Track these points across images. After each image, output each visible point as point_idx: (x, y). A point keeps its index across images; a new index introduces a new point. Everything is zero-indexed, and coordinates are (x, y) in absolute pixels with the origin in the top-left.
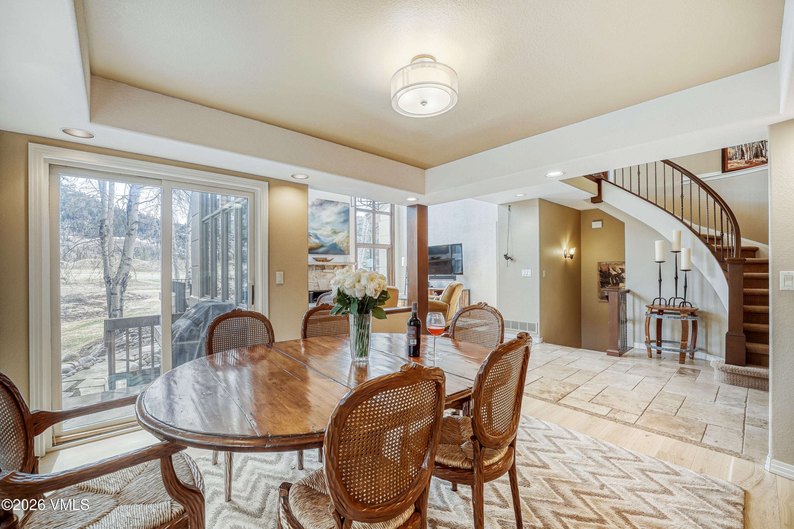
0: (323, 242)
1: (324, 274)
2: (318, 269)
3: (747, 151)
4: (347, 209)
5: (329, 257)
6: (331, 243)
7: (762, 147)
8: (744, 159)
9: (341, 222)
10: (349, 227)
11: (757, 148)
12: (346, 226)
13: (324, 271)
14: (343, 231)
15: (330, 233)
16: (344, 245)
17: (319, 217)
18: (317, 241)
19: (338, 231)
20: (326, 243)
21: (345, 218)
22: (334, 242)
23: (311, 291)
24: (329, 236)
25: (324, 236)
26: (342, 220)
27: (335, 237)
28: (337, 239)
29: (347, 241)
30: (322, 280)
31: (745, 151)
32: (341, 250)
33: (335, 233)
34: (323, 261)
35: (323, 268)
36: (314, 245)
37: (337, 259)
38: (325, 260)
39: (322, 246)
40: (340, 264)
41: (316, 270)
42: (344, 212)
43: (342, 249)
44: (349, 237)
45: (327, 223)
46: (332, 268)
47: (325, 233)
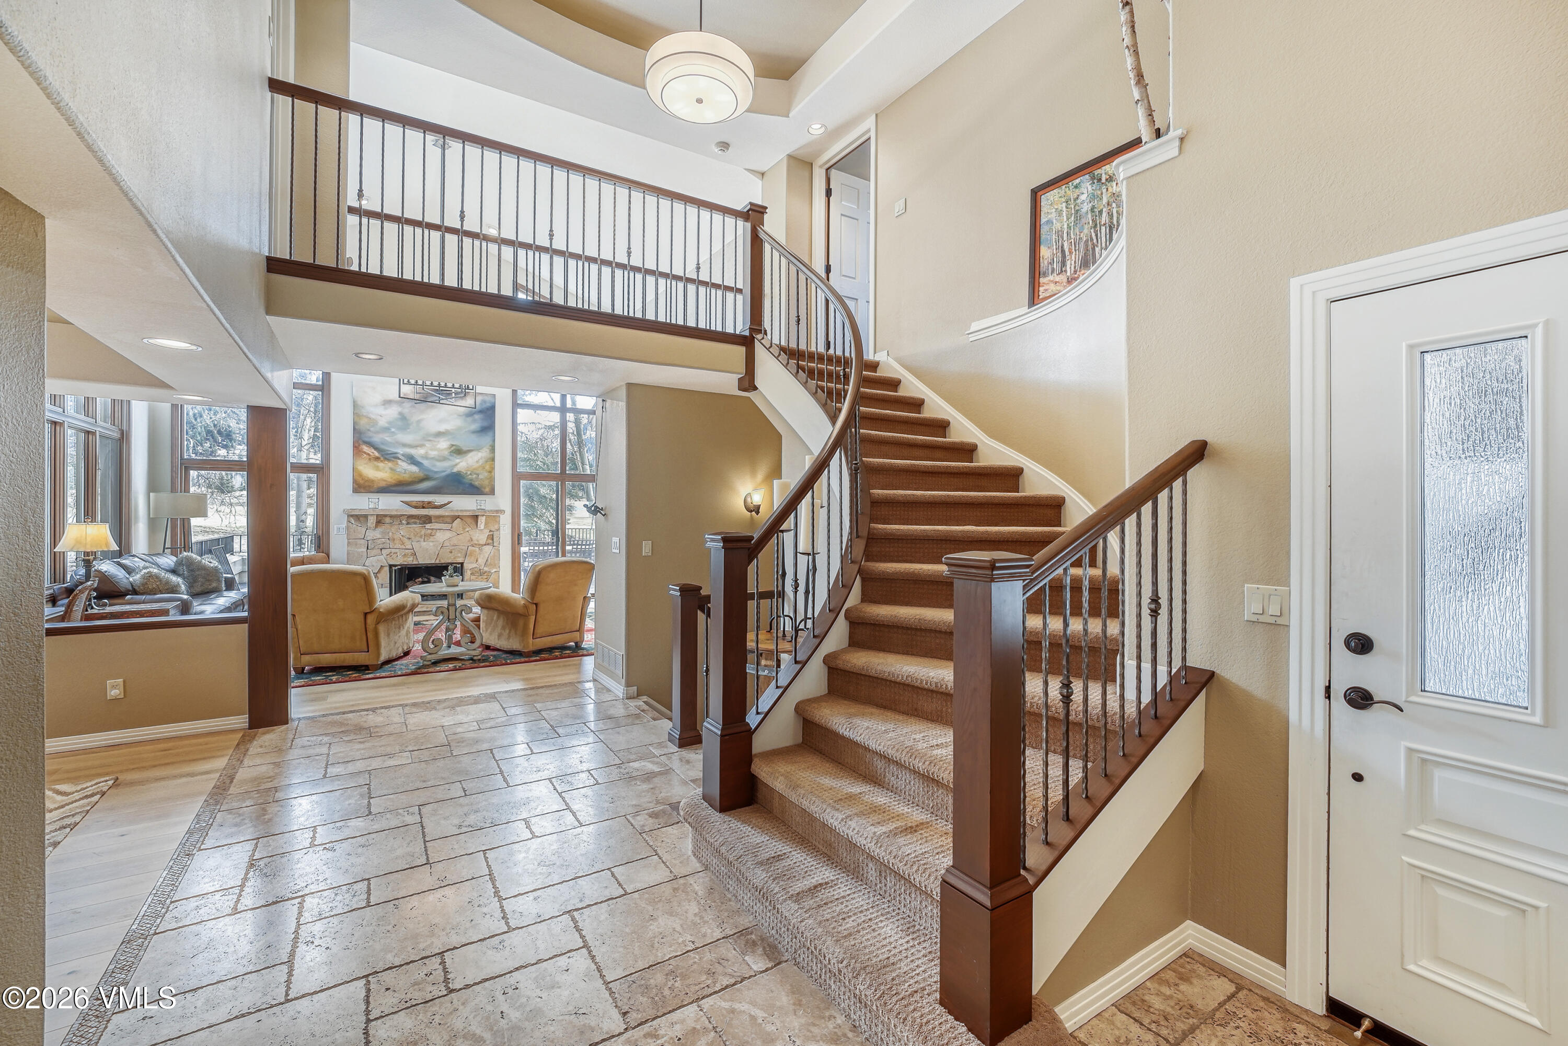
0: (429, 470)
1: (429, 531)
2: (415, 523)
3: (1071, 253)
4: (488, 405)
5: (439, 499)
6: (448, 472)
7: (1095, 241)
8: (1066, 271)
9: (474, 432)
10: (494, 441)
11: (1087, 241)
12: (486, 440)
13: (428, 526)
14: (478, 449)
15: (446, 453)
16: (481, 477)
17: (419, 422)
18: (414, 469)
19: (465, 449)
20: (436, 472)
21: (486, 424)
22: (455, 470)
23: (395, 566)
24: (444, 459)
25: (432, 458)
26: (475, 426)
27: (458, 461)
28: (462, 464)
29: (487, 467)
30: (423, 544)
31: (1067, 253)
32: (472, 486)
33: (459, 452)
34: (423, 507)
35: (428, 519)
36: (406, 477)
37: (463, 503)
38: (430, 505)
39: (426, 478)
40: (468, 514)
41: (408, 524)
42: (480, 412)
43: (476, 483)
44: (493, 459)
45: (439, 434)
46: (449, 520)
47: (433, 453)
